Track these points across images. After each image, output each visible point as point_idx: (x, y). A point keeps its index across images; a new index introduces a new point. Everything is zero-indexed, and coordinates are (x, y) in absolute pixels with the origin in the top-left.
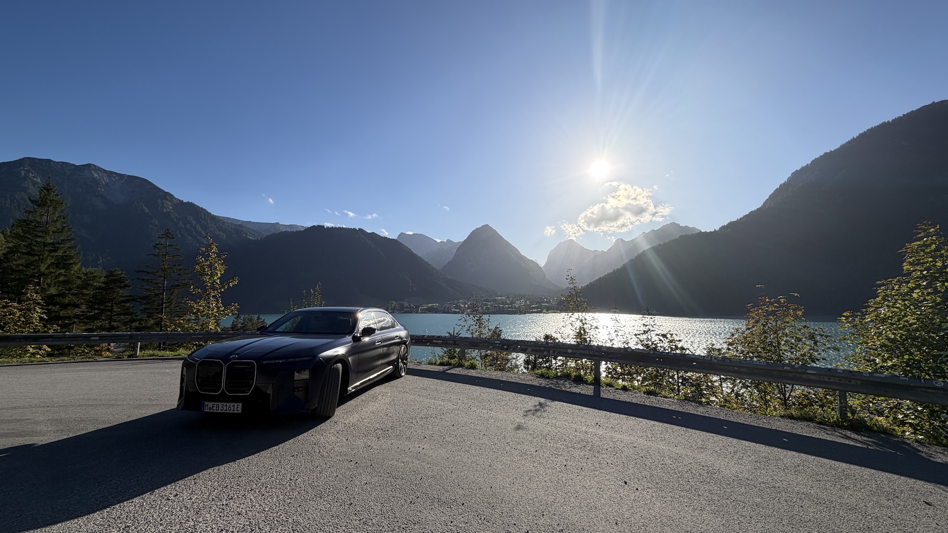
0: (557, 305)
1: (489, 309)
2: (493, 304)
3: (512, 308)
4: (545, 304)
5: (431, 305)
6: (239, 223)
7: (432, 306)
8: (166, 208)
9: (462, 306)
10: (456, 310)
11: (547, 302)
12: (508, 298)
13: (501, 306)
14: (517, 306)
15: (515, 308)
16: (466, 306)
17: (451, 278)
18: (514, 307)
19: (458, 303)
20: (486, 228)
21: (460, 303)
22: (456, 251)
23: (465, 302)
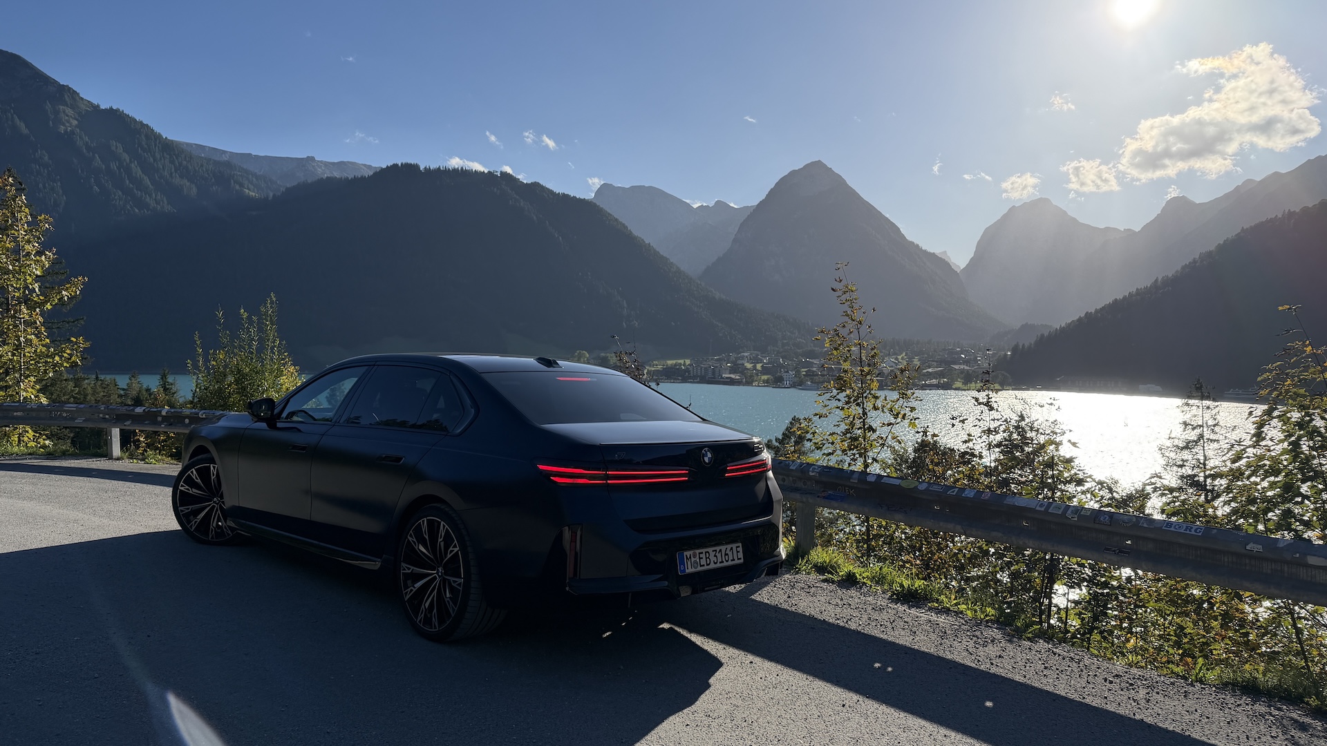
0: (995, 369)
5: (674, 362)
6: (225, 158)
7: (676, 365)
8: (64, 125)
9: (749, 366)
11: (966, 362)
17: (724, 297)
19: (737, 359)
21: (743, 358)
22: (737, 229)
23: (757, 355)
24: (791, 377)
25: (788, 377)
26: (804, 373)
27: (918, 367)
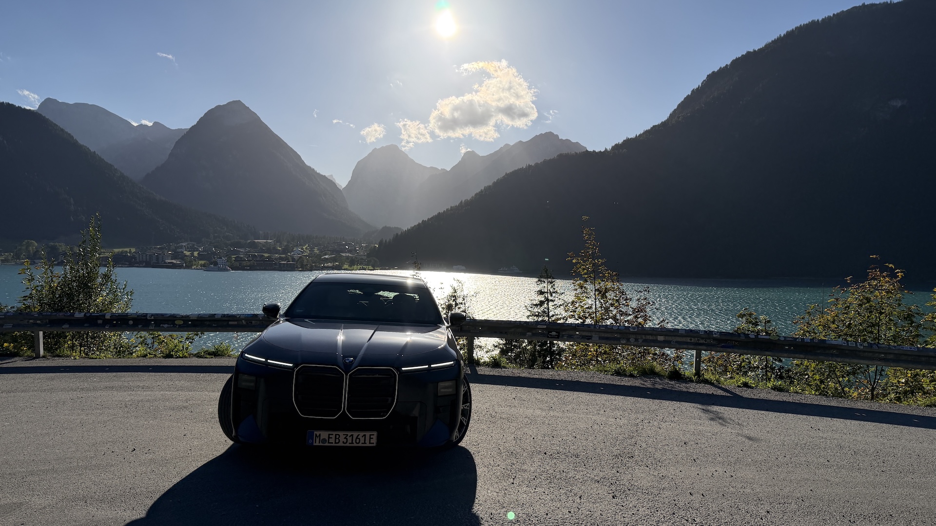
1: (242, 260)
2: (249, 252)
3: (286, 259)
5: (121, 250)
7: (122, 252)
9: (188, 253)
10: (174, 261)
11: (350, 251)
12: (278, 241)
13: (266, 255)
14: (296, 257)
15: (293, 260)
16: (196, 254)
17: (164, 199)
18: (290, 259)
19: (179, 248)
20: (236, 106)
21: (181, 247)
22: (173, 146)
23: (194, 245)
24: (223, 262)
25: (221, 262)
26: (234, 259)
27: (318, 255)
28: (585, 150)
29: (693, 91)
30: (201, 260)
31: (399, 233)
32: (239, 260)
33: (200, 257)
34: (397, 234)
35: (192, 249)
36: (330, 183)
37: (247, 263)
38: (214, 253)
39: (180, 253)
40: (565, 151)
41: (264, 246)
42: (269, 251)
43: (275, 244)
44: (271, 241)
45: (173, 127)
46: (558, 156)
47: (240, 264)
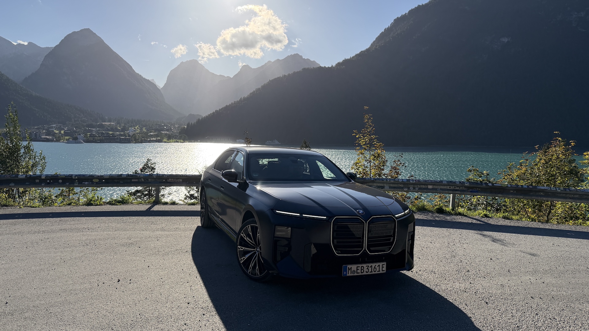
0: (180, 133)
1: (94, 136)
2: (99, 130)
3: (124, 135)
4: (166, 132)
9: (57, 132)
10: (47, 137)
11: (167, 130)
12: (118, 123)
13: (111, 133)
14: (131, 134)
15: (129, 136)
16: (62, 132)
18: (127, 135)
19: (50, 128)
20: (86, 32)
21: (52, 127)
23: (61, 126)
24: (82, 137)
25: (80, 137)
26: (89, 135)
27: (145, 132)
28: (319, 66)
29: (385, 29)
30: (66, 136)
31: (200, 119)
32: (92, 136)
33: (66, 134)
34: (199, 119)
35: (60, 129)
36: (152, 85)
37: (98, 138)
38: (75, 132)
39: (51, 132)
40: (306, 67)
41: (109, 127)
42: (112, 130)
43: (116, 126)
44: (113, 123)
45: (43, 46)
46: (302, 69)
47: (93, 139)
